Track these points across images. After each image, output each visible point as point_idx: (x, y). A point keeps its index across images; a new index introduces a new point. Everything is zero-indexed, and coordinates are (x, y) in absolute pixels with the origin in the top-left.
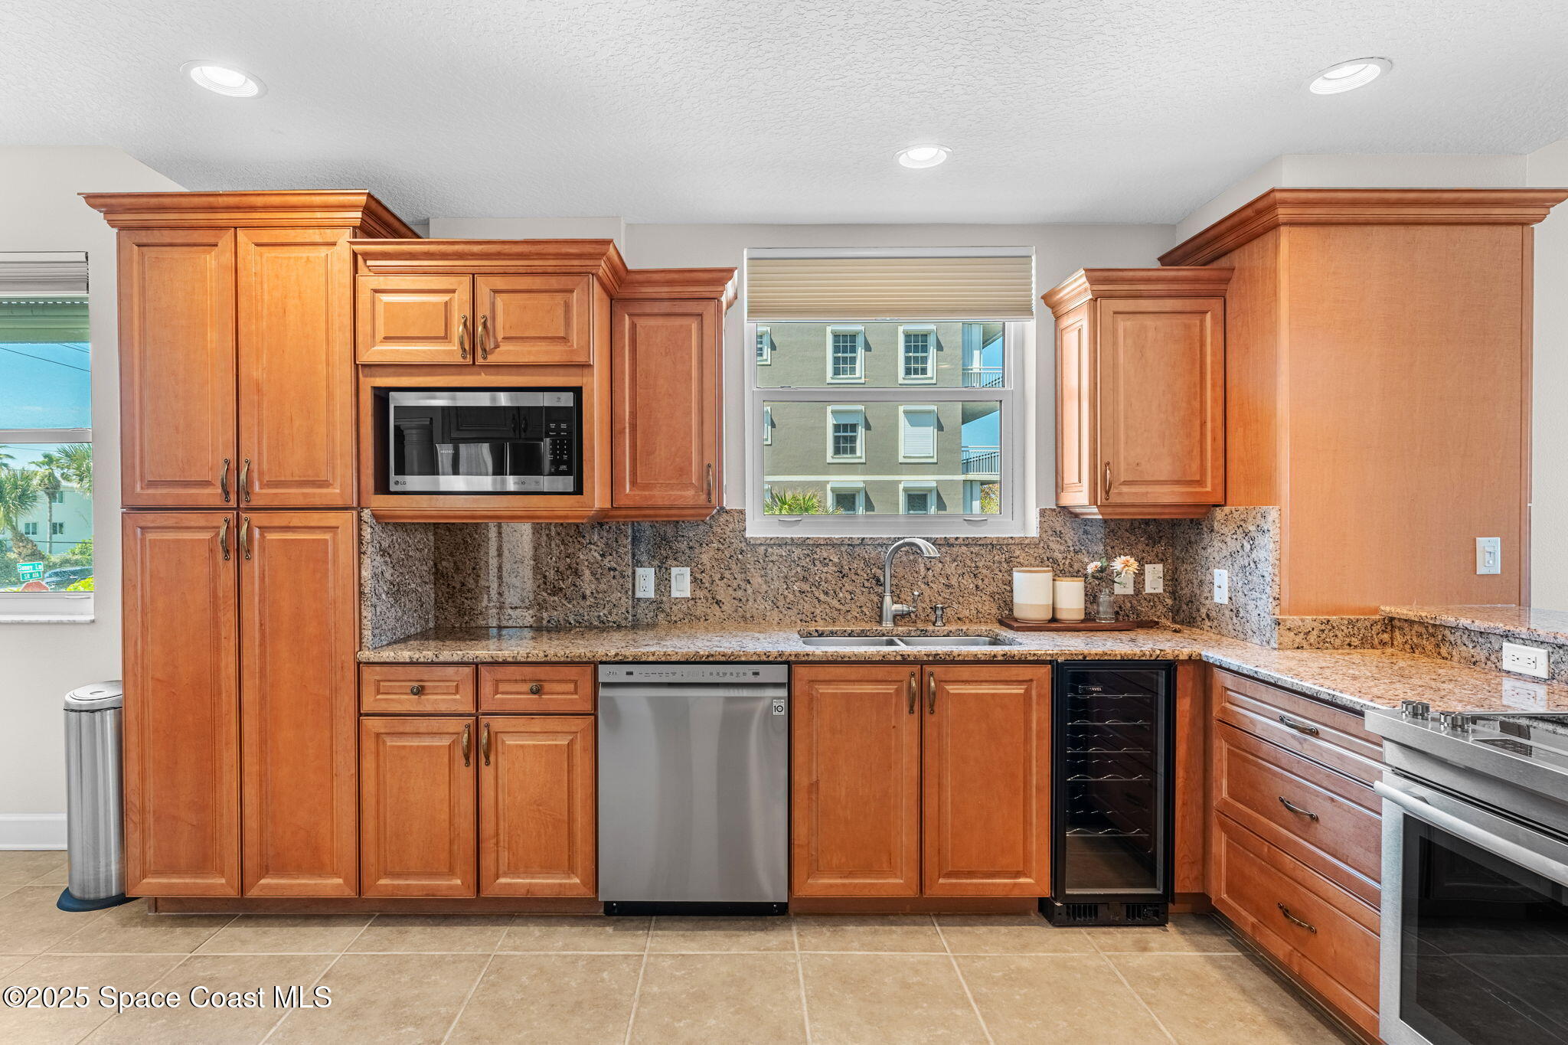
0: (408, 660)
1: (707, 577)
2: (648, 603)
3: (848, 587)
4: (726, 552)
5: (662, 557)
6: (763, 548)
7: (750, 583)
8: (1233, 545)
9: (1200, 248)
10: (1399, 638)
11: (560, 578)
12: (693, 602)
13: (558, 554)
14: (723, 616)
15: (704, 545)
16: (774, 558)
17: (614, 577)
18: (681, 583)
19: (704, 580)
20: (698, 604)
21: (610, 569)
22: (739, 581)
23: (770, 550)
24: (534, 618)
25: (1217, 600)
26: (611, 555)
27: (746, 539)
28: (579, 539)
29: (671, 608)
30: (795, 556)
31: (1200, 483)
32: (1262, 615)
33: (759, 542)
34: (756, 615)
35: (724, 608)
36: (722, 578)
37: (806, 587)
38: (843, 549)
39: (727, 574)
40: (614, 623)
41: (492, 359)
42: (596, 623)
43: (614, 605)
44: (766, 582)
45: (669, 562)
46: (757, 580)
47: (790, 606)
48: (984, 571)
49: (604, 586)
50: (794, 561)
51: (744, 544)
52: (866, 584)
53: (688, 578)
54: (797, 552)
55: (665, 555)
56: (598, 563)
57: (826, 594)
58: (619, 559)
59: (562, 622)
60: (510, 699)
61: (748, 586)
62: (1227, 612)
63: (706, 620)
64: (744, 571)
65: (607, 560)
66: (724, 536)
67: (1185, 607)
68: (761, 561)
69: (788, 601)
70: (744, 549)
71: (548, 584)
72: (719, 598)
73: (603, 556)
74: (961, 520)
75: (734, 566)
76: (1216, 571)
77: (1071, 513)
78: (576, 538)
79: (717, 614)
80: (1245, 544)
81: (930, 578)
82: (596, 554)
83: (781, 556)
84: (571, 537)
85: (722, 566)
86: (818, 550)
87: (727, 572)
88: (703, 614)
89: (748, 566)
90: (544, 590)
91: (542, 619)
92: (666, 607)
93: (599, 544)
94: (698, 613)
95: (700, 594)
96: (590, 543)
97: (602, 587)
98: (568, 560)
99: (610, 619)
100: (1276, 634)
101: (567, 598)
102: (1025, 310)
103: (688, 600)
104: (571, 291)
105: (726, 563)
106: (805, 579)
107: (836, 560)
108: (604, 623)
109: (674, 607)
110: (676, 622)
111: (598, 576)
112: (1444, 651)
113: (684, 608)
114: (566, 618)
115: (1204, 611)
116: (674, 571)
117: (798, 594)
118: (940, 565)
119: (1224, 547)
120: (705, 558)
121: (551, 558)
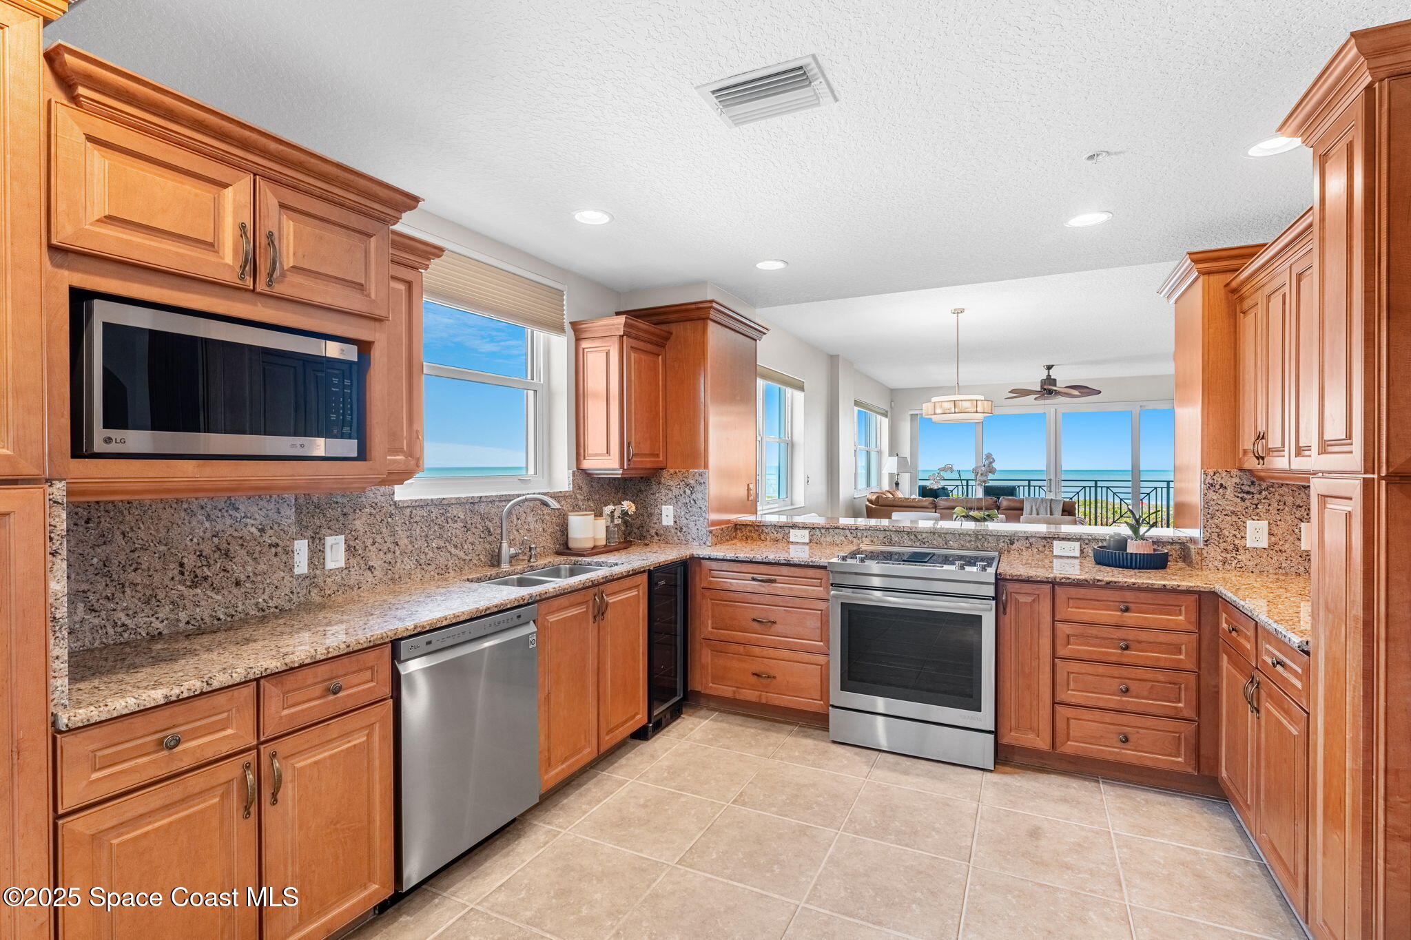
0: (162, 701)
1: (360, 544)
2: (300, 579)
3: (471, 540)
4: (378, 516)
5: (315, 527)
6: (408, 510)
7: (398, 545)
8: (676, 491)
9: (650, 315)
10: (740, 534)
11: (205, 563)
12: (346, 571)
13: (202, 534)
14: (374, 582)
15: (358, 511)
16: (417, 519)
17: (276, 554)
18: (336, 554)
19: (357, 547)
20: (352, 573)
21: (270, 546)
22: (388, 545)
23: (414, 511)
24: (166, 622)
25: (665, 523)
26: (271, 528)
27: (395, 503)
28: (231, 512)
29: (325, 582)
30: (433, 516)
31: (657, 455)
32: (700, 528)
33: (406, 505)
34: (403, 575)
35: (376, 573)
36: (374, 543)
37: (441, 543)
38: (467, 507)
39: (379, 539)
40: (276, 607)
41: (279, 289)
42: (253, 613)
43: (276, 587)
44: (411, 542)
45: (323, 531)
46: (404, 541)
47: (430, 562)
48: (547, 517)
49: (264, 567)
50: (433, 521)
51: (393, 507)
52: (483, 535)
53: (343, 547)
54: (435, 512)
55: (318, 524)
56: (255, 540)
57: (456, 547)
58: (282, 533)
59: (207, 620)
60: (303, 711)
61: (397, 548)
62: (673, 531)
63: (359, 588)
64: (393, 533)
65: (267, 535)
66: (376, 501)
67: (636, 530)
68: (407, 523)
69: (428, 557)
70: (393, 512)
71: (187, 573)
72: (371, 563)
73: (262, 530)
74: (516, 480)
75: (384, 530)
76: (664, 507)
77: (586, 473)
78: (227, 511)
79: (369, 580)
80: (687, 490)
81: (519, 526)
82: (253, 530)
83: (423, 517)
84: (220, 510)
85: (374, 531)
86: (450, 509)
87: (378, 536)
88: (357, 582)
89: (397, 529)
90: (180, 583)
91: (178, 620)
92: (320, 581)
93: (257, 517)
94: (352, 582)
95: (353, 561)
96: (246, 517)
97: (262, 567)
98: (216, 540)
99: (271, 605)
100: (709, 538)
101: (214, 588)
102: (560, 329)
103: (342, 569)
104: (370, 236)
105: (377, 527)
106: (441, 536)
107: (462, 517)
108: (263, 611)
109: (328, 580)
110: (330, 595)
111: (256, 555)
112: (762, 537)
113: (338, 579)
114: (214, 614)
115: (653, 532)
116: (329, 540)
117: (435, 550)
118: (525, 515)
119: (670, 493)
120: (358, 524)
121: (191, 540)
